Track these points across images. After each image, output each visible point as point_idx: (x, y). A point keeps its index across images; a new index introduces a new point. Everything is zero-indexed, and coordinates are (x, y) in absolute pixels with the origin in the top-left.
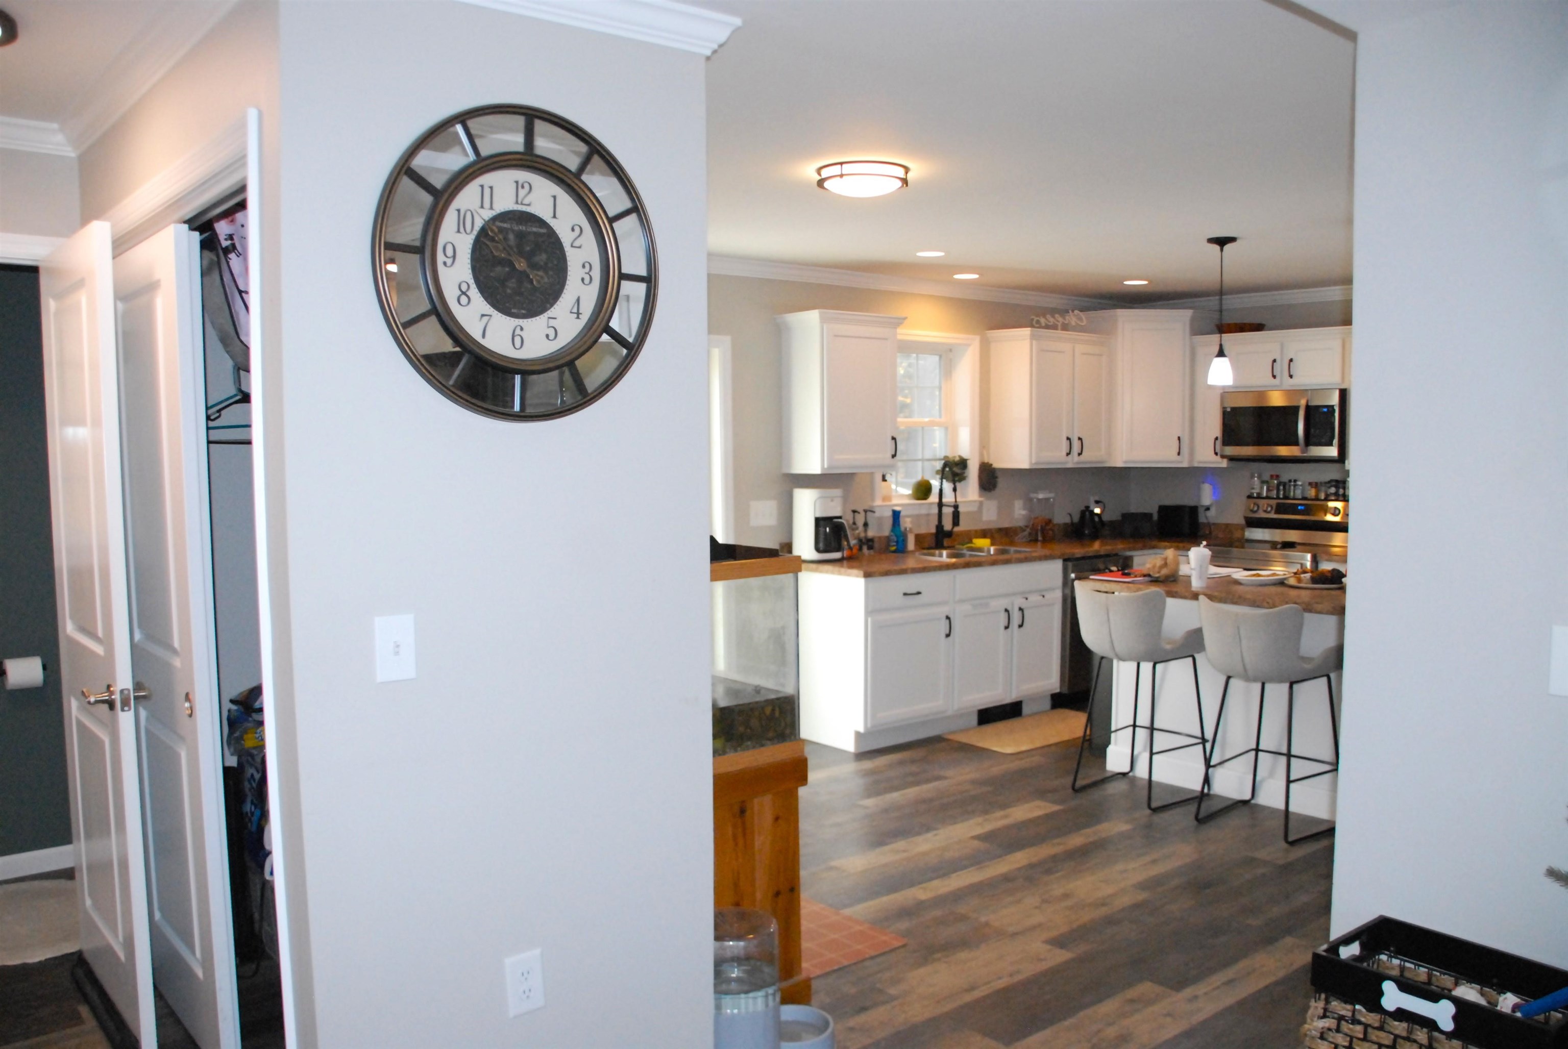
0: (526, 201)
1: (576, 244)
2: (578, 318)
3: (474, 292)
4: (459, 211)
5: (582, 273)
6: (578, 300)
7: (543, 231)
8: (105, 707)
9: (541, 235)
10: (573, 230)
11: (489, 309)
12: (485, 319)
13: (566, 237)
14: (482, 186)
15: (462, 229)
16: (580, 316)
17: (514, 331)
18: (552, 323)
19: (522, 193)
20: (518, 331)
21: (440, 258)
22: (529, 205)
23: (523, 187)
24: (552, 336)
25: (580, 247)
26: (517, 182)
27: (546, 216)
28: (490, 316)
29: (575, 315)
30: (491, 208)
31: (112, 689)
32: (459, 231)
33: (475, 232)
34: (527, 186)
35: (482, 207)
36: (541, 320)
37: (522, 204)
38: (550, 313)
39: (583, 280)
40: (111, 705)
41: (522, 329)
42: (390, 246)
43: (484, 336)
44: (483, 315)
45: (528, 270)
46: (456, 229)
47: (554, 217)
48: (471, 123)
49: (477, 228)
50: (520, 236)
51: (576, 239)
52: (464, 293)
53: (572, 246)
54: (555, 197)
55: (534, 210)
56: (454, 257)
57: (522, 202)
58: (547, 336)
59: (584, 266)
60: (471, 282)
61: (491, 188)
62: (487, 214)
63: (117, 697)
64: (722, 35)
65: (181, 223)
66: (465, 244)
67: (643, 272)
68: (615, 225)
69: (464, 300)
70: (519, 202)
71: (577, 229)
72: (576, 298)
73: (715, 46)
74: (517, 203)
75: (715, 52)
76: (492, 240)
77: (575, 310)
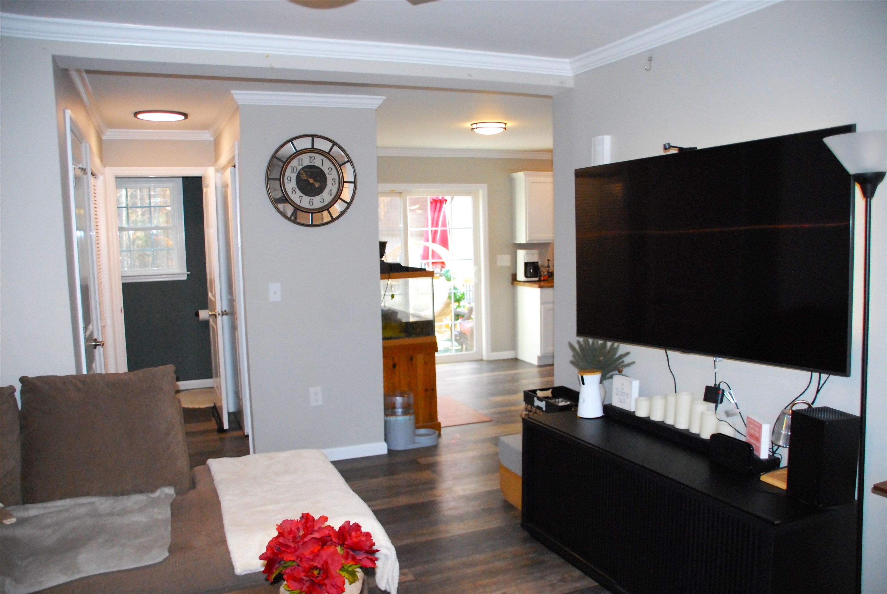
0: (313, 162)
1: (330, 173)
2: (331, 195)
3: (297, 190)
4: (292, 167)
5: (332, 182)
6: (331, 190)
7: (319, 170)
8: (214, 317)
9: (318, 172)
10: (329, 169)
11: (302, 195)
12: (301, 198)
13: (326, 171)
14: (299, 159)
15: (293, 172)
16: (332, 195)
17: (310, 200)
18: (322, 197)
19: (312, 160)
20: (311, 201)
21: (286, 181)
22: (314, 163)
23: (312, 158)
24: (322, 201)
25: (331, 174)
26: (310, 157)
27: (320, 166)
28: (302, 197)
29: (330, 195)
30: (302, 165)
31: (216, 311)
32: (292, 173)
33: (297, 173)
34: (313, 158)
35: (299, 165)
36: (319, 197)
37: (312, 163)
38: (321, 195)
39: (332, 184)
40: (215, 315)
41: (312, 200)
42: (270, 179)
43: (300, 202)
44: (300, 197)
45: (314, 182)
46: (291, 172)
47: (322, 166)
48: (294, 142)
49: (298, 171)
50: (311, 172)
51: (330, 172)
52: (294, 191)
53: (329, 174)
54: (322, 160)
55: (316, 164)
56: (291, 180)
57: (312, 162)
58: (321, 202)
59: (333, 180)
60: (296, 187)
61: (302, 159)
62: (300, 167)
63: (217, 314)
64: (380, 102)
65: (233, 167)
66: (294, 176)
67: (353, 181)
68: (341, 167)
69: (294, 192)
70: (311, 162)
71: (330, 169)
72: (330, 190)
73: (378, 106)
74: (310, 162)
75: (378, 107)
76: (302, 174)
77: (330, 193)
